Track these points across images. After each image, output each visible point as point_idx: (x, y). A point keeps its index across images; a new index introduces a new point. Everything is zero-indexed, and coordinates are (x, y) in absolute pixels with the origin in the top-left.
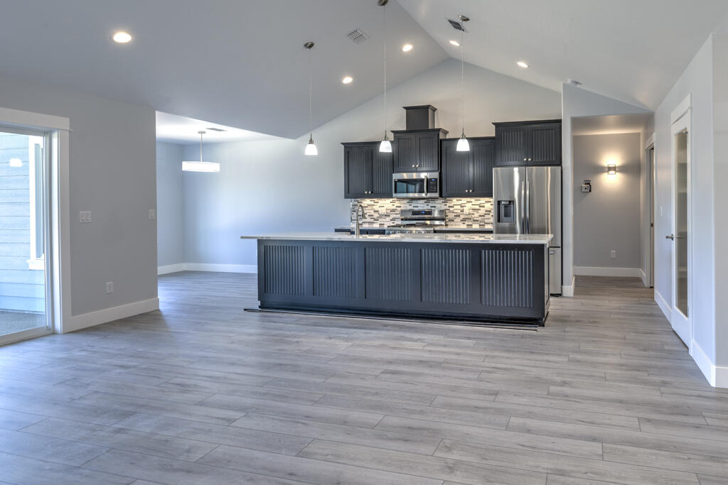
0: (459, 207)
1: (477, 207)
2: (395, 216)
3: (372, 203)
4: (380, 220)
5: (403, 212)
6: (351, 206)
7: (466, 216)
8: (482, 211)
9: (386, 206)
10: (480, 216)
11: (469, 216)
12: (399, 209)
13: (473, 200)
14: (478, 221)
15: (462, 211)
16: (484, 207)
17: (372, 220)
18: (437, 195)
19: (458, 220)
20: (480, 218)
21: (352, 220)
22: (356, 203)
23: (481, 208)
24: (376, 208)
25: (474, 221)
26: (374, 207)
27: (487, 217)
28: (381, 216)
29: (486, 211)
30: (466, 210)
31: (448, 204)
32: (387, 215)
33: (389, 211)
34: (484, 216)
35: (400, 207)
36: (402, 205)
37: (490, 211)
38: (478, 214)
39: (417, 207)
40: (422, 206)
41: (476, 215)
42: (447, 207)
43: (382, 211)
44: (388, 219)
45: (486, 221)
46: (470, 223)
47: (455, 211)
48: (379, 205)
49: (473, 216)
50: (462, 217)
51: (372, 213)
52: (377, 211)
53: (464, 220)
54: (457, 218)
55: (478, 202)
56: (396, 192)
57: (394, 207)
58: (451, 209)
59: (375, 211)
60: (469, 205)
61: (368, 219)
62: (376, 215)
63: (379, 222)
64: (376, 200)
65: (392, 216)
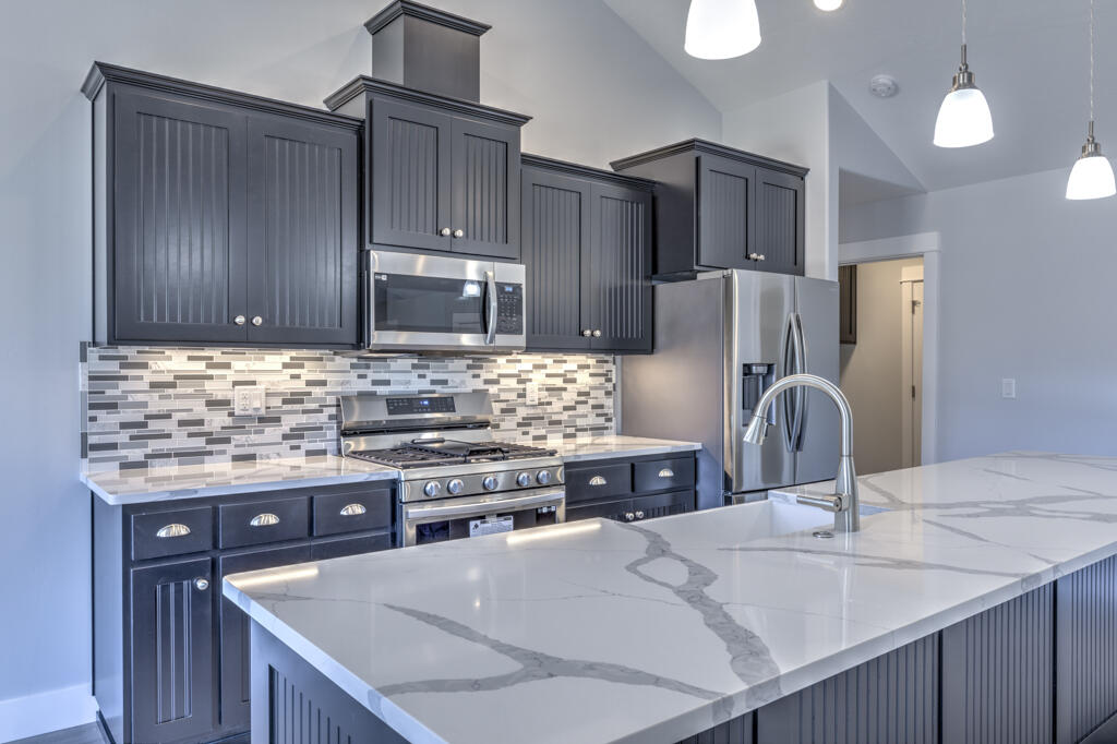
0: (513, 383)
1: (559, 382)
2: (304, 419)
3: (200, 367)
4: (237, 438)
5: (343, 402)
6: (83, 384)
7: (532, 412)
8: (569, 397)
9: (264, 382)
10: (566, 408)
11: (539, 411)
12: (317, 391)
13: (548, 360)
14: (559, 422)
15: (522, 395)
16: (573, 381)
17: (200, 443)
18: (520, 340)
19: (509, 423)
20: (565, 416)
21: (86, 448)
22: (112, 367)
23: (569, 386)
24: (216, 389)
25: (552, 423)
26: (208, 386)
27: (581, 409)
28: (241, 423)
29: (580, 394)
30: (534, 392)
31: (485, 375)
32: (270, 419)
33: (276, 402)
34: (574, 408)
35: (323, 383)
36: (330, 378)
37: (587, 394)
38: (561, 404)
39: (387, 383)
40: (405, 379)
41: (557, 406)
42: (479, 385)
43: (250, 401)
44: (272, 433)
45: (580, 422)
46: (542, 432)
47: (503, 396)
48: (231, 375)
49: (549, 409)
50: (522, 412)
51: (199, 409)
52: (225, 403)
53: (526, 423)
54: (508, 417)
55: (561, 369)
56: (382, 325)
57: (300, 386)
58: (493, 389)
59: (213, 404)
60: (539, 378)
61: (180, 441)
62: (217, 421)
63: (231, 449)
64: (216, 354)
65: (289, 423)
